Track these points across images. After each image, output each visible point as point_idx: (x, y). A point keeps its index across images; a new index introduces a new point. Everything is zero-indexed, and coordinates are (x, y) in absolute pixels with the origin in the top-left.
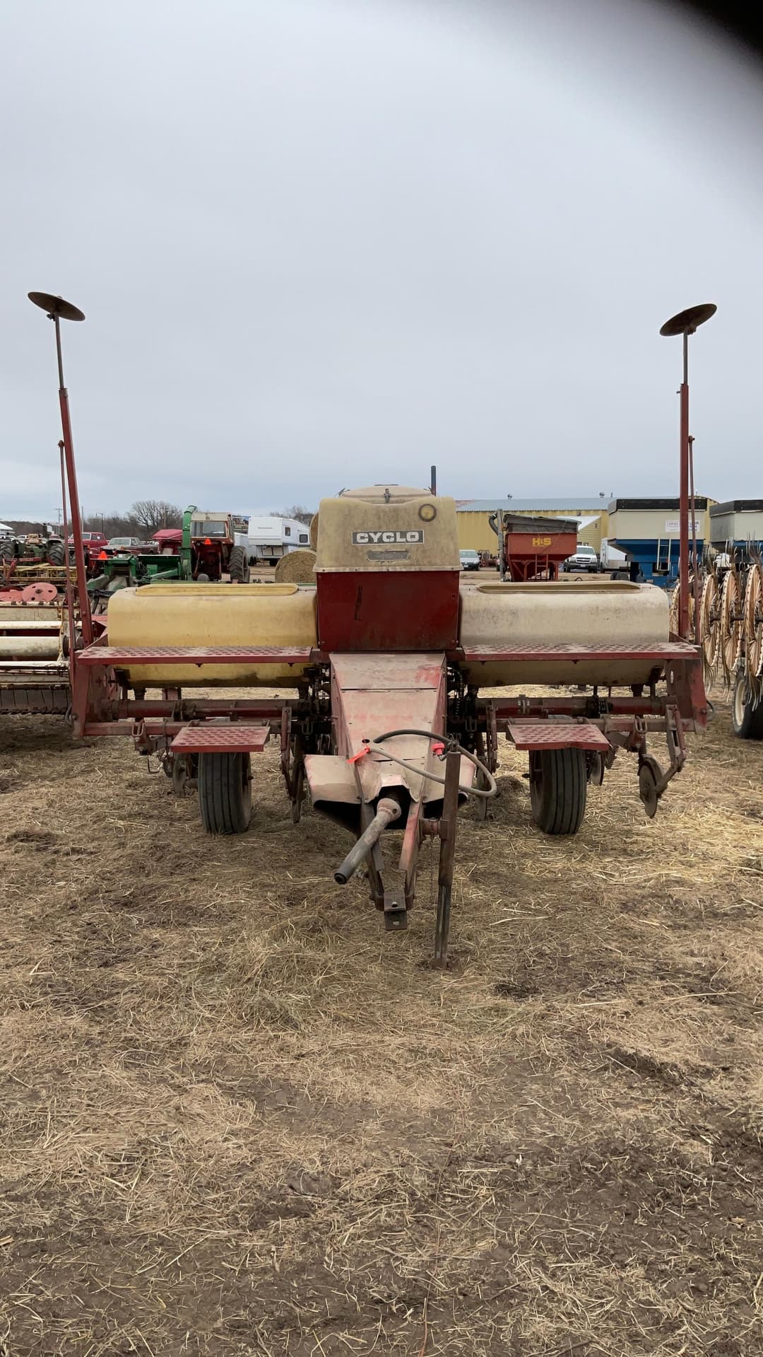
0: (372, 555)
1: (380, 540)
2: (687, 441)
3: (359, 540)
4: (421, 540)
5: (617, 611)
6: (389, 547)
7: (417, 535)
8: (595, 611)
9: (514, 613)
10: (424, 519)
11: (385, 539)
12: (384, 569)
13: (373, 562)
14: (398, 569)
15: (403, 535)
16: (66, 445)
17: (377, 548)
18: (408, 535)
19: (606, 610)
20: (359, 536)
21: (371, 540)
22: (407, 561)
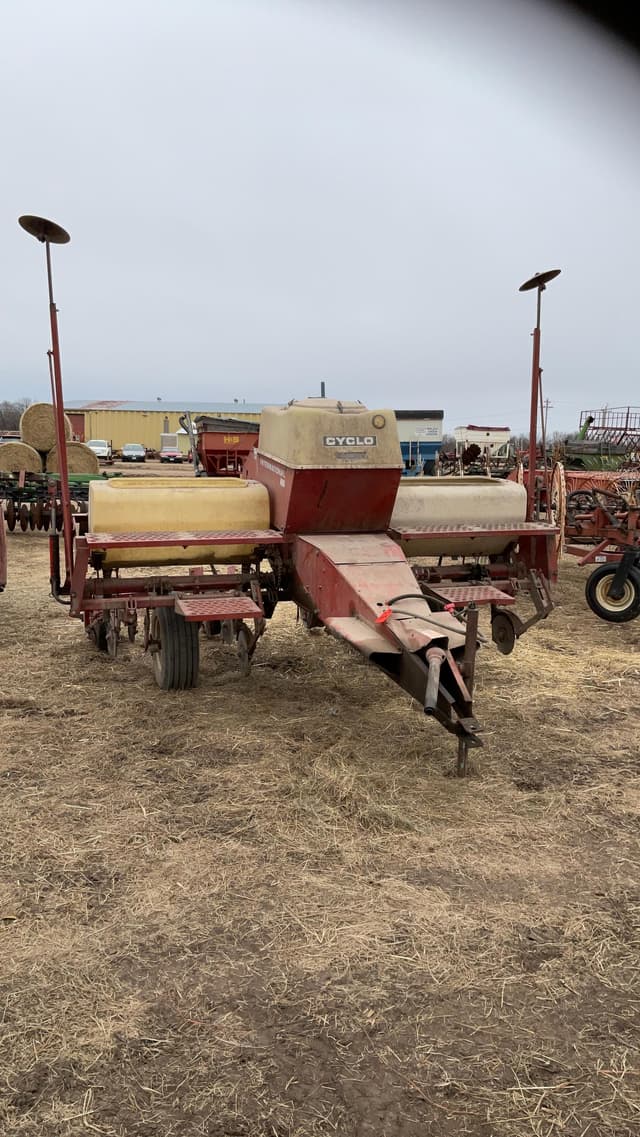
0: (339, 455)
1: (344, 443)
2: (537, 372)
3: (328, 443)
4: (375, 443)
5: (492, 499)
6: (351, 449)
7: (372, 439)
8: (477, 499)
9: (421, 501)
10: (375, 427)
11: (348, 443)
12: (349, 467)
13: (340, 460)
14: (359, 467)
15: (362, 439)
16: (55, 353)
17: (342, 450)
18: (366, 439)
19: (485, 498)
20: (328, 440)
21: (337, 443)
22: (365, 461)
